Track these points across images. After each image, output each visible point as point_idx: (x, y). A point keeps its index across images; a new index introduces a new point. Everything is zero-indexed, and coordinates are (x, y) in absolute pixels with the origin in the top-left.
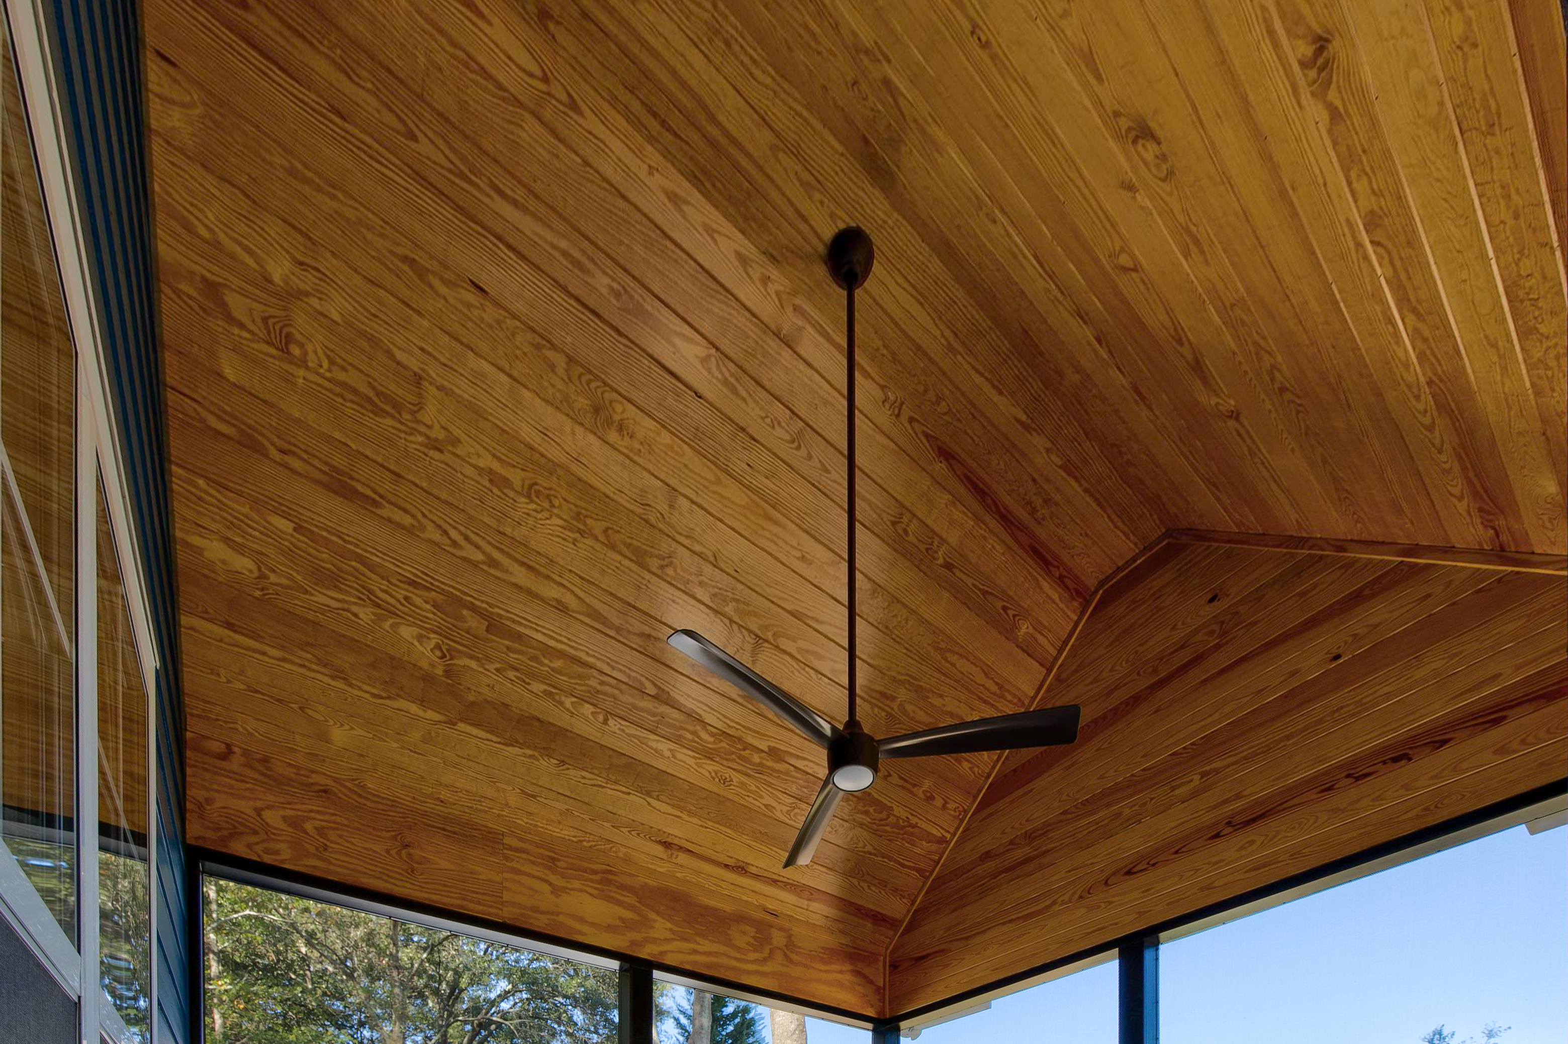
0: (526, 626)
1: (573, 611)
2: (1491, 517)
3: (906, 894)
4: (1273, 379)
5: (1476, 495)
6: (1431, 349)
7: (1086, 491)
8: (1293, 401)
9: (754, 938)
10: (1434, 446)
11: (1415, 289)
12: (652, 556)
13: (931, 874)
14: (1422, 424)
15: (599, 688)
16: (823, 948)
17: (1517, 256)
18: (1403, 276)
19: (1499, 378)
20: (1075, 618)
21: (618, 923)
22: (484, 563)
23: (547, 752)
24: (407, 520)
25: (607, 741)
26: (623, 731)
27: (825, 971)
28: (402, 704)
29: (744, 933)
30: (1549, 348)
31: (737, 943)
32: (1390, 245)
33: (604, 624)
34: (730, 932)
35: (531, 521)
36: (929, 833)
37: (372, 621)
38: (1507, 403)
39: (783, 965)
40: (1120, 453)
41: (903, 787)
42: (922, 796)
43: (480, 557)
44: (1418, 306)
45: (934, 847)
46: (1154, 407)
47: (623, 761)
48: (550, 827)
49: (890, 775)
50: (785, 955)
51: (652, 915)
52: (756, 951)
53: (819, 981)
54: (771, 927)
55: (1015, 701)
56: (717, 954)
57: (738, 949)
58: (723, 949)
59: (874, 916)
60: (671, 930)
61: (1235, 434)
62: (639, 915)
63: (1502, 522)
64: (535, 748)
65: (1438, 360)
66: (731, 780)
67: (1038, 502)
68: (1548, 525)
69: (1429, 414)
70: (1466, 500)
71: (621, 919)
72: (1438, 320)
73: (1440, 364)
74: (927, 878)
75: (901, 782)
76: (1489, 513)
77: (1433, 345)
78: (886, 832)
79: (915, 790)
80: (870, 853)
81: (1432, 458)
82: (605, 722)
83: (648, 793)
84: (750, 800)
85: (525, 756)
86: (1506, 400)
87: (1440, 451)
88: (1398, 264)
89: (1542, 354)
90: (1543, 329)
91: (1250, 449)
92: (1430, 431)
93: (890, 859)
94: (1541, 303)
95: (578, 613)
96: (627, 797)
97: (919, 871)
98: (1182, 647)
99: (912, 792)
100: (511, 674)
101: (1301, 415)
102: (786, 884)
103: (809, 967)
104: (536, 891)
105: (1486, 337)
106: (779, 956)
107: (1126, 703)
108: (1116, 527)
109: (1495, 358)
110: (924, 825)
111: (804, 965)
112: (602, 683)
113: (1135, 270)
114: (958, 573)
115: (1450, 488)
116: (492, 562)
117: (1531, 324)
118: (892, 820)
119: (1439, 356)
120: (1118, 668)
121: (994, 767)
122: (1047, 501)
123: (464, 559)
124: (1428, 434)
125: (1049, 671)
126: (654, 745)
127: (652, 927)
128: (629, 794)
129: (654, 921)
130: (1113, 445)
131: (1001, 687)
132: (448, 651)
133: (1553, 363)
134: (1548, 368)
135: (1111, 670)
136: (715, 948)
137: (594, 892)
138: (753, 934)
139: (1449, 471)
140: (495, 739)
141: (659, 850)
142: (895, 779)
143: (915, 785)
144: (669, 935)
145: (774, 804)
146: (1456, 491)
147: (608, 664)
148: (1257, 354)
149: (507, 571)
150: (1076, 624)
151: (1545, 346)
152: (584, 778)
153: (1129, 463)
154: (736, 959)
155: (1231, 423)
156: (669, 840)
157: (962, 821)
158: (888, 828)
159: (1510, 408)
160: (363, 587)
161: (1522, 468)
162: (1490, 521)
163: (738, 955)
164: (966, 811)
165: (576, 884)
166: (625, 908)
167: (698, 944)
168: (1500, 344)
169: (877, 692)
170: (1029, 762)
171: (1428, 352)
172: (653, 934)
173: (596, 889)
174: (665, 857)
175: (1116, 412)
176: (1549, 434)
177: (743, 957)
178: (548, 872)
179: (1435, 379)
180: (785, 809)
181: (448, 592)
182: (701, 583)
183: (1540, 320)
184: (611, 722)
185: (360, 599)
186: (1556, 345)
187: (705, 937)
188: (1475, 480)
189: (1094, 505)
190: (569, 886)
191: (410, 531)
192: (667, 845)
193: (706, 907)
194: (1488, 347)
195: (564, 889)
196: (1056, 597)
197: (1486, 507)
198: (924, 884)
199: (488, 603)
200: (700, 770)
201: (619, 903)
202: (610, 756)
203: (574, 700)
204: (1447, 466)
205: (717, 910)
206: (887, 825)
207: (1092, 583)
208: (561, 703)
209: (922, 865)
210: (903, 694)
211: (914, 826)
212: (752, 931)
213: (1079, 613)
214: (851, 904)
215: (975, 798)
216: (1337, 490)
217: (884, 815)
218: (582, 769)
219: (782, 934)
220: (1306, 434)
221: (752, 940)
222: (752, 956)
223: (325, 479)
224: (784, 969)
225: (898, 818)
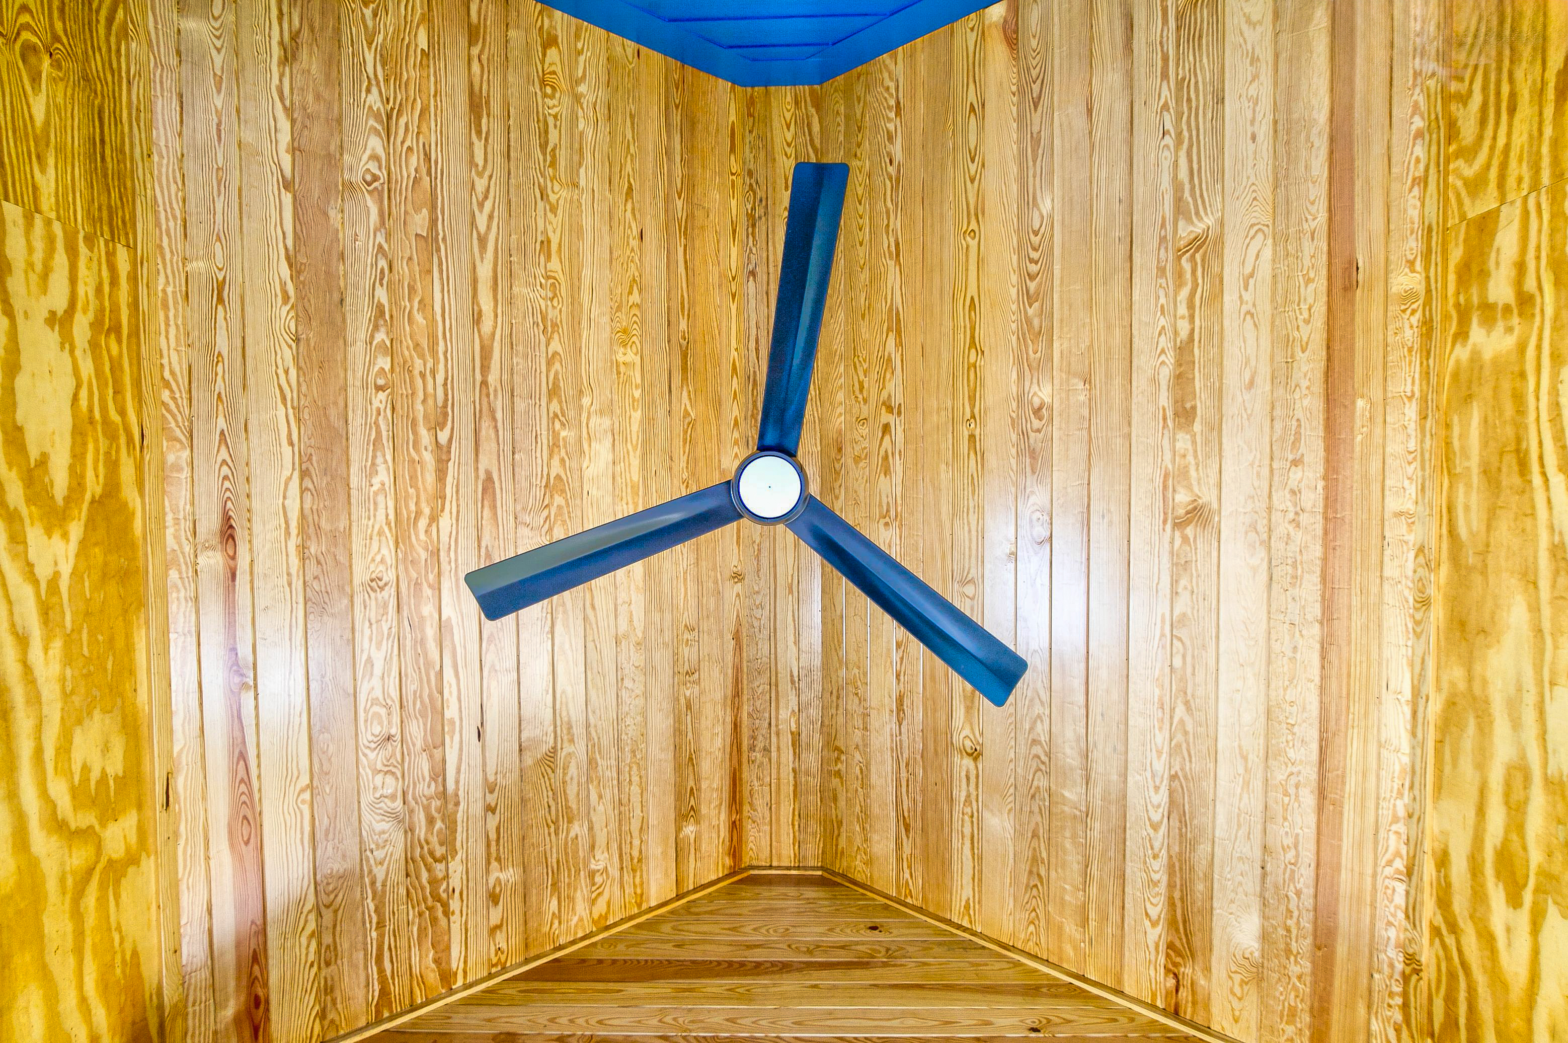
0: (441, 278)
1: (479, 332)
2: (1179, 960)
3: (331, 1015)
4: (1032, 729)
5: (1172, 923)
6: (1188, 744)
7: (794, 770)
8: (1039, 757)
9: (104, 775)
10: (1152, 848)
11: (1194, 684)
12: (560, 402)
13: (392, 1018)
14: (1149, 819)
15: (416, 373)
16: (135, 954)
17: (1287, 683)
18: (1189, 670)
19: (1239, 791)
20: (721, 875)
21: (34, 454)
22: (479, 233)
23: (303, 314)
24: (479, 160)
25: (355, 396)
26: (379, 414)
27: (83, 1000)
28: (285, 125)
29: (106, 749)
30: (1292, 774)
31: (78, 738)
32: (1188, 643)
33: (482, 366)
34: (97, 715)
35: (532, 280)
36: (448, 948)
37: (370, 107)
38: (1238, 820)
39: (62, 880)
40: (838, 759)
41: (488, 845)
42: (492, 881)
43: (482, 229)
44: (1192, 702)
45: (433, 977)
46: (905, 723)
47: (339, 424)
48: (172, 331)
49: (493, 811)
50: (90, 871)
51: (76, 530)
52: (75, 793)
53: (52, 999)
54: (140, 807)
55: (639, 891)
56: (35, 699)
57: (65, 748)
58: (54, 712)
59: (257, 1002)
60: (57, 575)
61: (963, 774)
62: (67, 499)
63: (1188, 971)
64: (300, 297)
65: (1190, 756)
66: (382, 589)
67: (760, 745)
68: (1237, 990)
69: (1161, 810)
70: (1160, 926)
71: (43, 461)
72: (1203, 718)
73: (1190, 761)
74: (379, 1021)
75: (493, 836)
76: (1179, 954)
77: (1191, 740)
78: (418, 877)
79: (494, 864)
80: (373, 883)
81: (1145, 863)
82: (379, 388)
83: (304, 474)
84: (367, 632)
85: (283, 285)
86: (1239, 815)
87: (1155, 857)
88: (1189, 659)
89: (1285, 778)
90: (1291, 754)
91: (968, 796)
92: (1155, 830)
93: (380, 925)
94: (1296, 729)
95: (480, 336)
96: (285, 442)
97: (384, 992)
98: (843, 947)
99: (488, 863)
100: (382, 263)
101: (1039, 773)
102: (246, 781)
103: (79, 951)
104: (45, 276)
105: (1240, 747)
106: (80, 857)
107: (773, 964)
108: (793, 825)
109: (1241, 770)
110: (456, 928)
111: (79, 934)
112: (423, 375)
113: (972, 599)
114: (689, 717)
115: (1148, 905)
116: (483, 241)
117: (1282, 746)
118: (439, 868)
119: (1192, 752)
120: (763, 931)
121: (573, 943)
122: (767, 750)
123: (473, 216)
124: (1151, 831)
125: (679, 897)
126: (379, 460)
127: (49, 533)
128: (291, 444)
129: (65, 536)
130: (837, 749)
131: (640, 860)
132: (376, 188)
133: (1292, 791)
134: (1286, 794)
135: (755, 929)
136: (50, 692)
137: (83, 403)
138: (110, 771)
139: (1156, 884)
140: (290, 242)
141: (210, 523)
142: (492, 822)
143: (498, 859)
144: (43, 572)
145: (378, 670)
146: (1154, 912)
147: (446, 379)
148: (1032, 700)
149: (482, 259)
150: (719, 880)
151: (1289, 770)
152: (287, 372)
153: (838, 773)
154: (39, 752)
155: (968, 762)
156: (239, 533)
157: (490, 976)
158: (425, 875)
159: (1239, 826)
160: (401, 104)
161: (1232, 901)
162: (1175, 965)
163: (49, 753)
164: (504, 970)
165: (87, 368)
166: (72, 468)
167: (46, 649)
168: (1250, 756)
169: (569, 717)
170: (625, 961)
171: (1184, 746)
172: (34, 534)
173: (91, 410)
174: (201, 537)
175: (866, 715)
176: (1269, 868)
177: (50, 767)
178: (91, 316)
179: (1180, 774)
180: (378, 693)
181: (436, 195)
182: (562, 461)
183: (1291, 744)
184: (382, 395)
185: (388, 100)
186: (1299, 772)
187: (68, 660)
188: (1179, 904)
189: (792, 788)
190: (78, 353)
191: (472, 163)
192: (228, 533)
193: (129, 648)
194: (1238, 757)
195: (67, 341)
196: (722, 835)
197: (1178, 943)
198: (368, 1026)
199: (444, 236)
200: (375, 538)
201: (78, 457)
202: (335, 403)
203: (388, 343)
204: (1156, 877)
205: (132, 672)
206: (429, 870)
207: (746, 861)
208: (376, 328)
209: (395, 989)
210: (580, 749)
211: (447, 913)
212: (116, 765)
213: (726, 872)
214: (263, 931)
215: (527, 961)
216: (1031, 872)
217: (439, 851)
218: (299, 368)
219: (133, 839)
220: (1033, 797)
221: (95, 775)
222: (59, 790)
223: (477, 88)
224: (52, 885)
225: (447, 877)
